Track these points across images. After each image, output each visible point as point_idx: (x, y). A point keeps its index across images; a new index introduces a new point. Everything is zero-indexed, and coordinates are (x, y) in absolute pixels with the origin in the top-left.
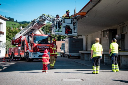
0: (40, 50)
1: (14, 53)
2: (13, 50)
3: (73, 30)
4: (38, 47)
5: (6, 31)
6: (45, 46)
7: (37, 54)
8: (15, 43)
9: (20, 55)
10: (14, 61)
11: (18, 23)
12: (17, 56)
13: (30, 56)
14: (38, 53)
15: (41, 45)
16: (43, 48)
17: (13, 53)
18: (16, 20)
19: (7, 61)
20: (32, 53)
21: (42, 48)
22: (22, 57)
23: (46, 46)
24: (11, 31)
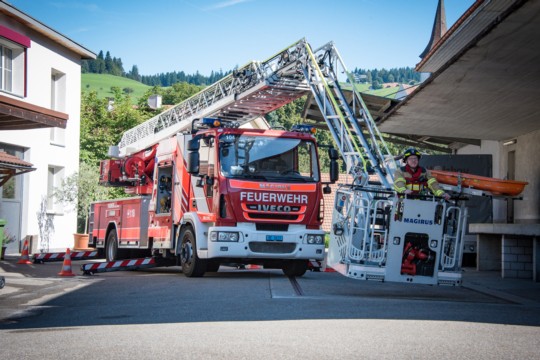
0: (251, 215)
1: (118, 229)
2: (113, 213)
3: (443, 255)
4: (245, 199)
5: (82, 117)
6: (280, 193)
7: (237, 233)
8: (124, 178)
9: (151, 240)
10: (117, 269)
11: (143, 82)
12: (133, 245)
13: (198, 247)
14: (241, 227)
15: (262, 185)
16: (273, 203)
17: (112, 227)
18: (135, 69)
19: (84, 270)
20: (211, 229)
21: (266, 204)
22: (157, 250)
23: (284, 193)
24: (104, 116)
